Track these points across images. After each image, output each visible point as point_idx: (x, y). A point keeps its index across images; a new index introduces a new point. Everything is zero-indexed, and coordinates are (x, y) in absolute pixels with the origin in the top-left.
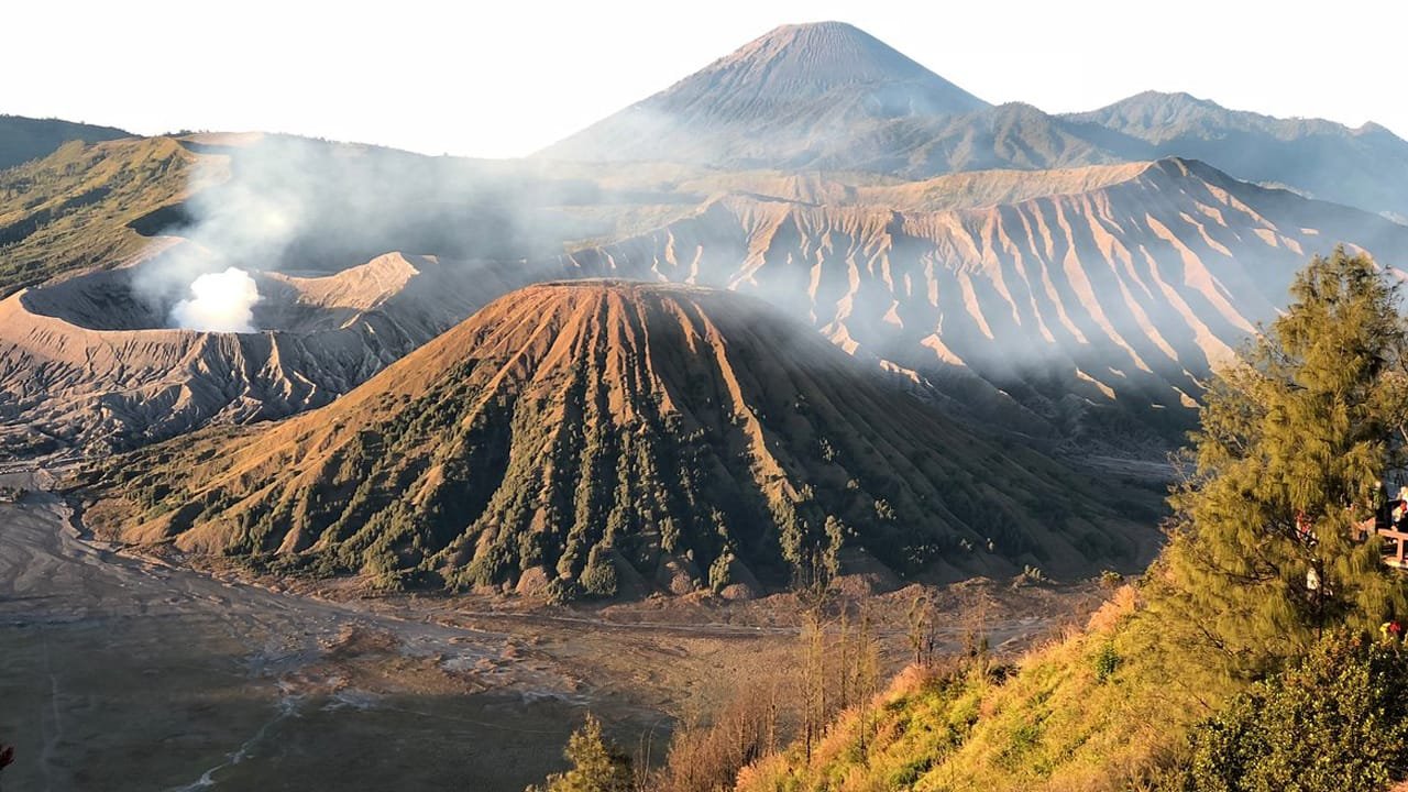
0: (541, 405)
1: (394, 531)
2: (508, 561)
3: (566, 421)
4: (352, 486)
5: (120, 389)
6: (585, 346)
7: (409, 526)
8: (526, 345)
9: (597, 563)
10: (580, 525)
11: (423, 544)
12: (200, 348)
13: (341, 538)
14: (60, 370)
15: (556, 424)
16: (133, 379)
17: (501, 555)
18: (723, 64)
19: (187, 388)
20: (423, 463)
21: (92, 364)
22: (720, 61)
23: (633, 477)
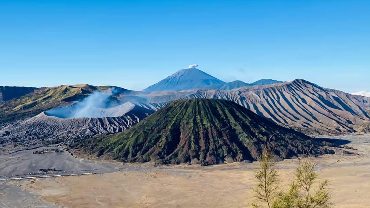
0: (187, 123)
1: (157, 151)
2: (188, 156)
3: (194, 126)
4: (143, 143)
5: (72, 130)
6: (195, 110)
7: (160, 150)
8: (181, 111)
9: (210, 156)
10: (203, 148)
11: (164, 154)
12: (90, 121)
13: (143, 154)
14: (56, 127)
15: (192, 127)
16: (74, 128)
17: (186, 155)
18: (170, 77)
19: (88, 129)
20: (160, 137)
21: (64, 126)
22: (169, 77)
23: (213, 137)
